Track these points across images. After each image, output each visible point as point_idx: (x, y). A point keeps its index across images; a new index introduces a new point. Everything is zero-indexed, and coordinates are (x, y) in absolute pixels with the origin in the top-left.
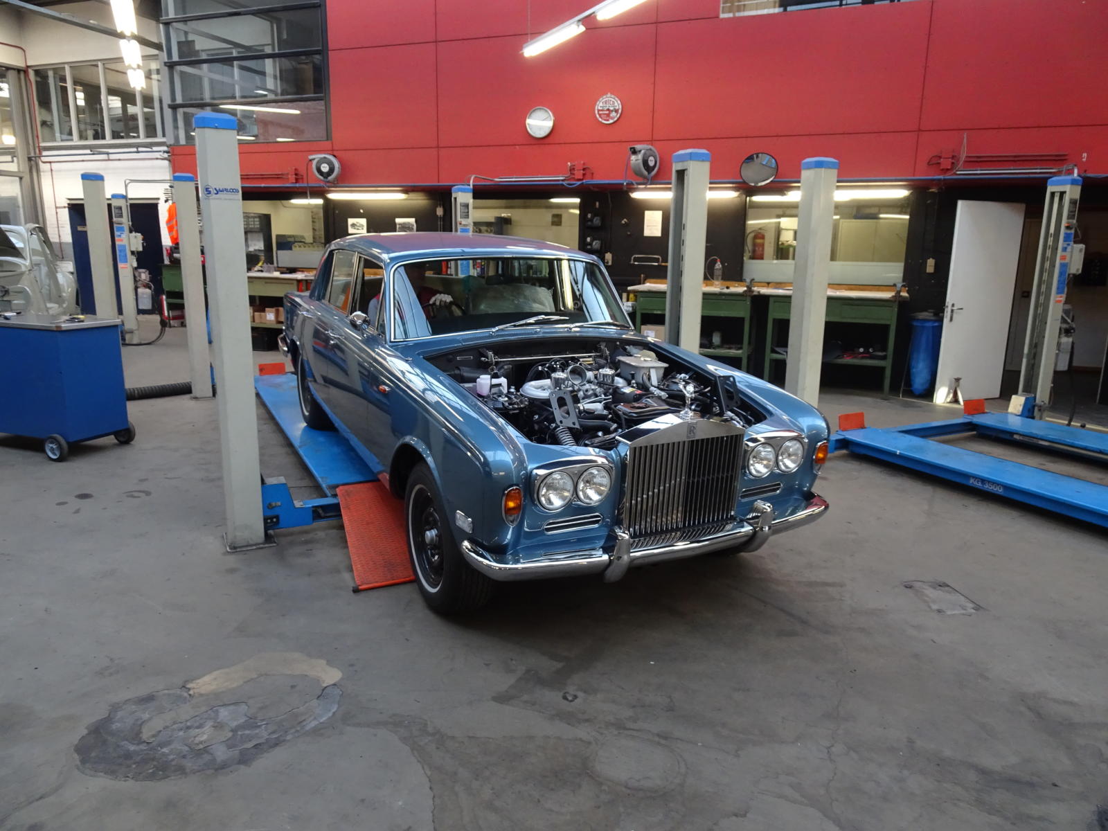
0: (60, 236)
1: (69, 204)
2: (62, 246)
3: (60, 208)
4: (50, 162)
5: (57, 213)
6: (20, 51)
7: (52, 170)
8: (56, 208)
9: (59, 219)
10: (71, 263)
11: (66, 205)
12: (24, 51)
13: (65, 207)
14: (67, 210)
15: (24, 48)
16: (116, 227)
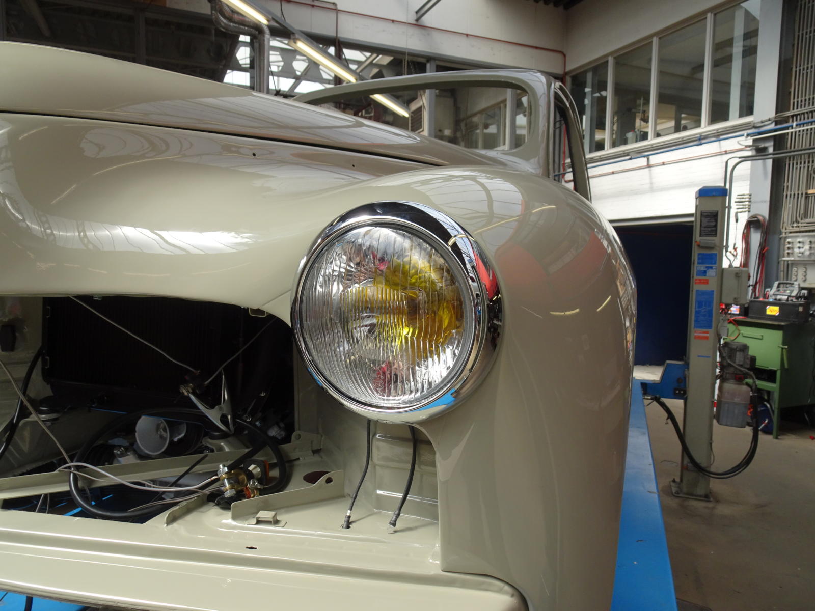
12: (565, 56)
15: (565, 53)
16: (699, 254)
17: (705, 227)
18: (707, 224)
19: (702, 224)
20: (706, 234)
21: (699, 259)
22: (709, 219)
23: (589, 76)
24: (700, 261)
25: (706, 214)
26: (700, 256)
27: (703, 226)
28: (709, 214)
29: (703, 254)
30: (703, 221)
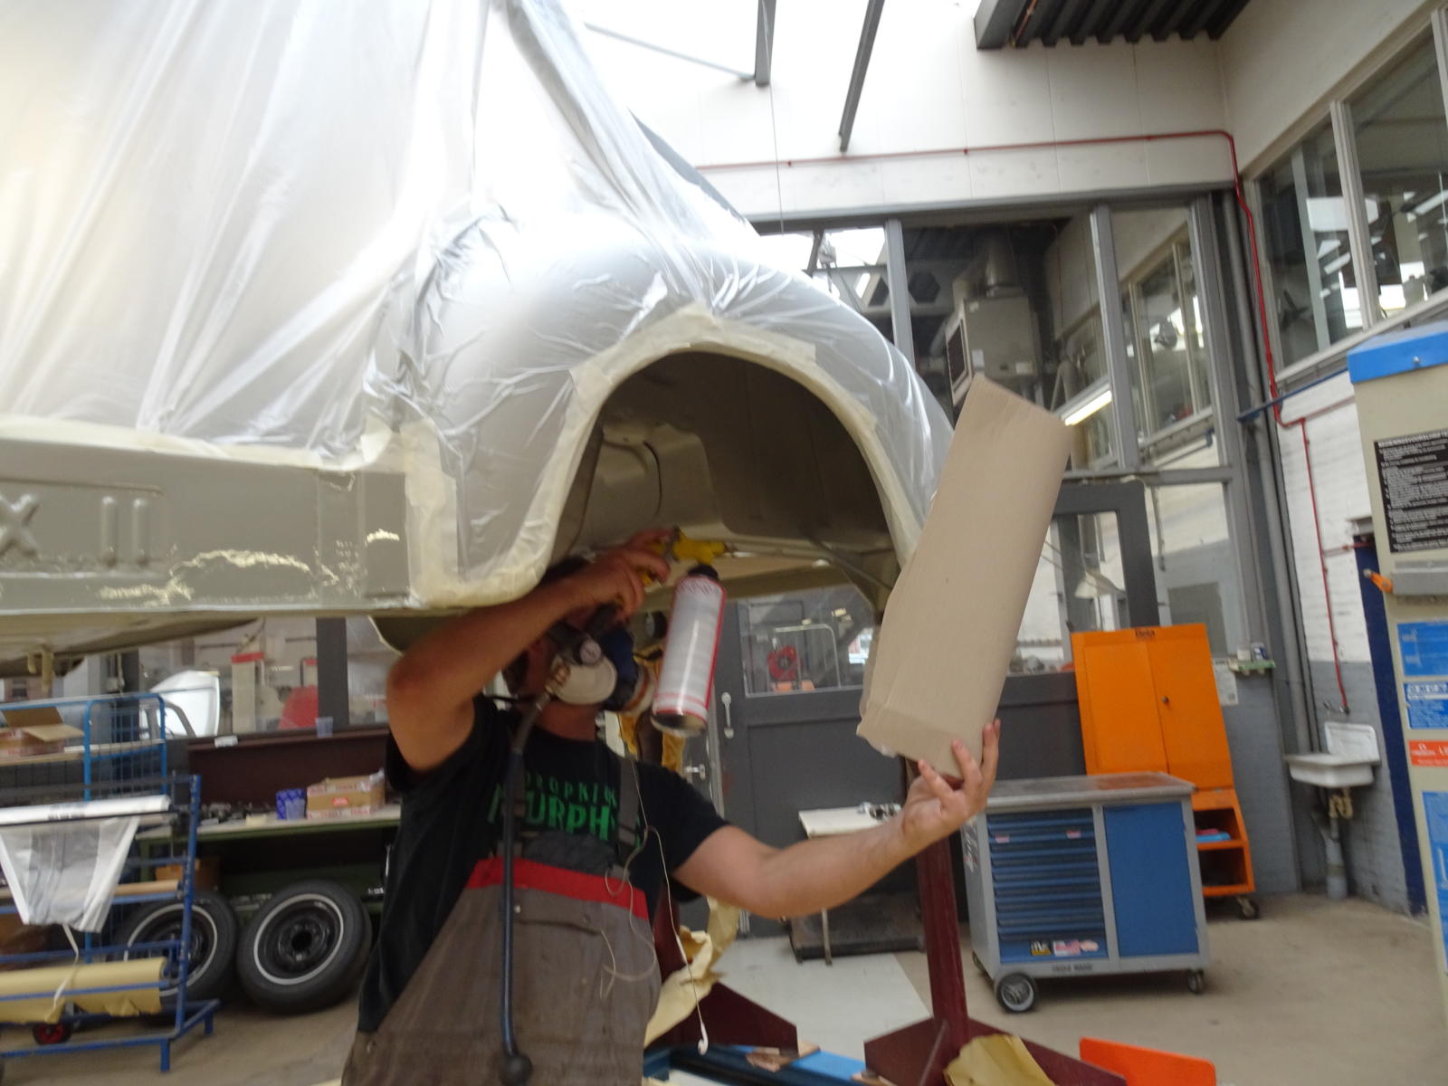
0: (1335, 643)
1: (1357, 538)
2: (1345, 673)
3: (1335, 552)
4: (1302, 421)
5: (1325, 571)
6: (1219, 144)
7: (1307, 442)
8: (1322, 552)
9: (1332, 589)
10: (1372, 729)
11: (1351, 542)
12: (1231, 139)
13: (1346, 548)
14: (1352, 556)
15: (1229, 131)
16: (1404, 629)
17: (1406, 509)
18: (1413, 493)
19: (1392, 496)
20: (1416, 540)
21: (1407, 649)
22: (1419, 469)
23: (1298, 167)
24: (1415, 659)
25: (1399, 453)
26: (1413, 637)
27: (1397, 502)
28: (1414, 450)
29: (1422, 629)
30: (1390, 482)
